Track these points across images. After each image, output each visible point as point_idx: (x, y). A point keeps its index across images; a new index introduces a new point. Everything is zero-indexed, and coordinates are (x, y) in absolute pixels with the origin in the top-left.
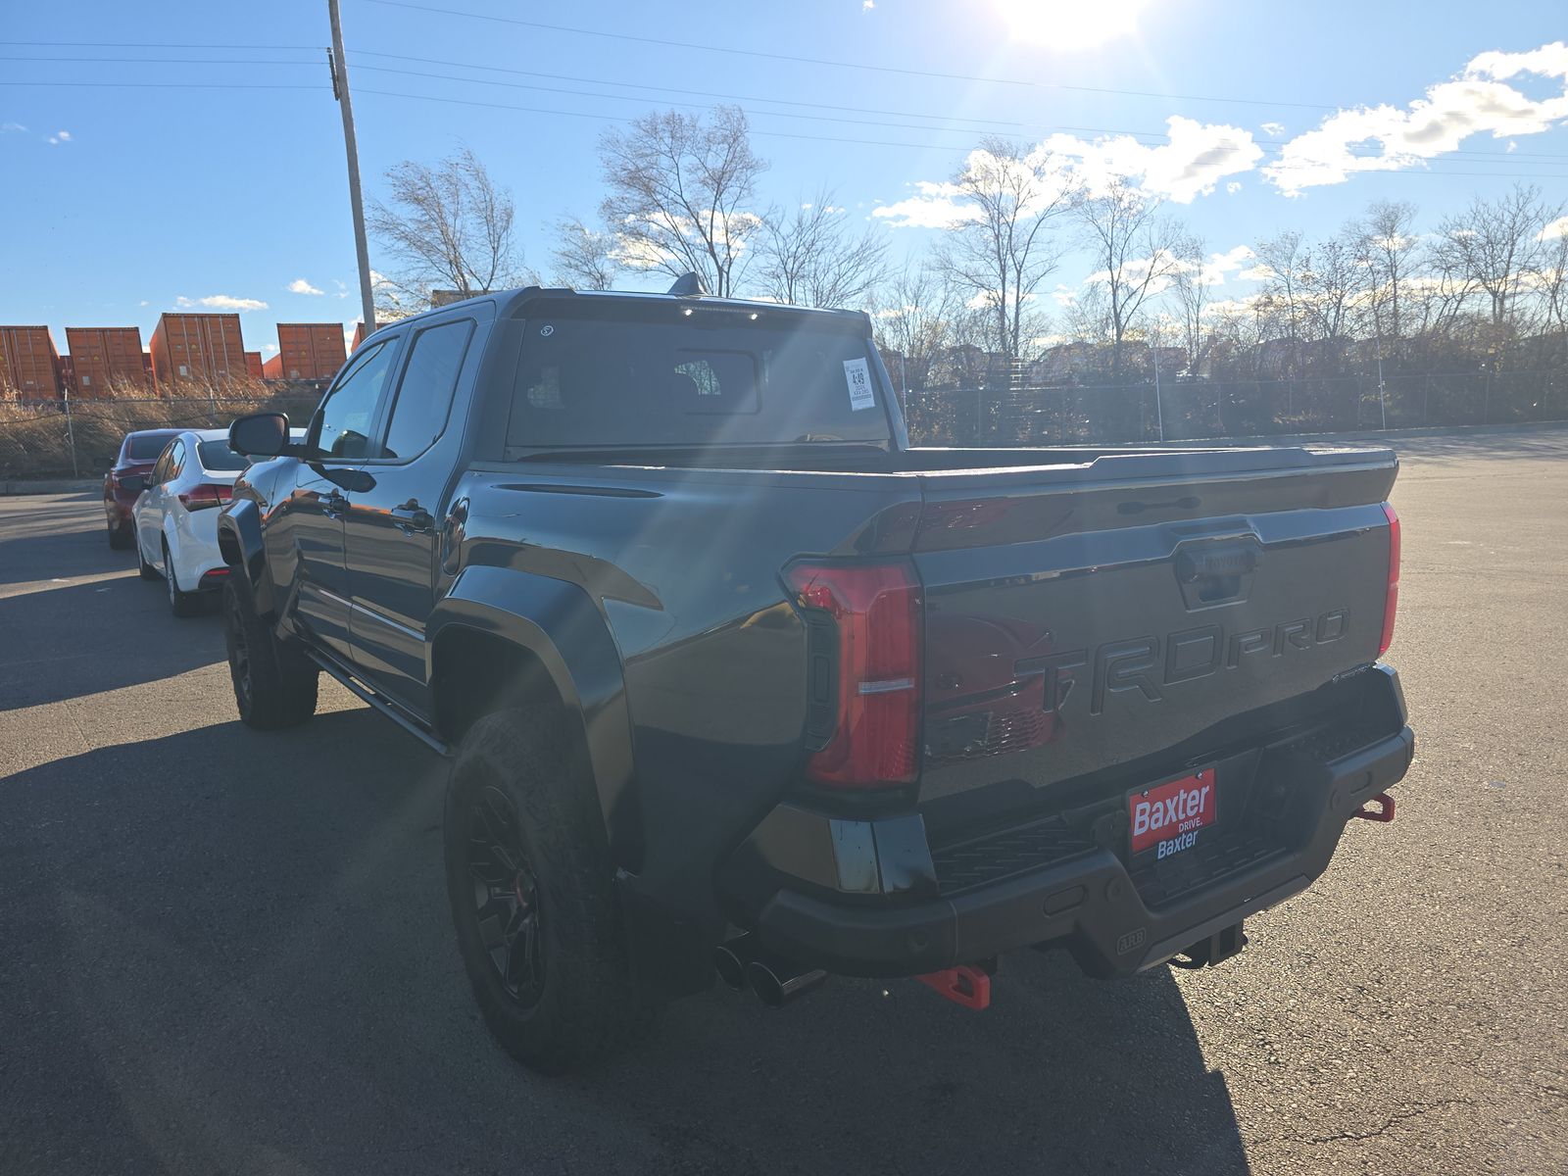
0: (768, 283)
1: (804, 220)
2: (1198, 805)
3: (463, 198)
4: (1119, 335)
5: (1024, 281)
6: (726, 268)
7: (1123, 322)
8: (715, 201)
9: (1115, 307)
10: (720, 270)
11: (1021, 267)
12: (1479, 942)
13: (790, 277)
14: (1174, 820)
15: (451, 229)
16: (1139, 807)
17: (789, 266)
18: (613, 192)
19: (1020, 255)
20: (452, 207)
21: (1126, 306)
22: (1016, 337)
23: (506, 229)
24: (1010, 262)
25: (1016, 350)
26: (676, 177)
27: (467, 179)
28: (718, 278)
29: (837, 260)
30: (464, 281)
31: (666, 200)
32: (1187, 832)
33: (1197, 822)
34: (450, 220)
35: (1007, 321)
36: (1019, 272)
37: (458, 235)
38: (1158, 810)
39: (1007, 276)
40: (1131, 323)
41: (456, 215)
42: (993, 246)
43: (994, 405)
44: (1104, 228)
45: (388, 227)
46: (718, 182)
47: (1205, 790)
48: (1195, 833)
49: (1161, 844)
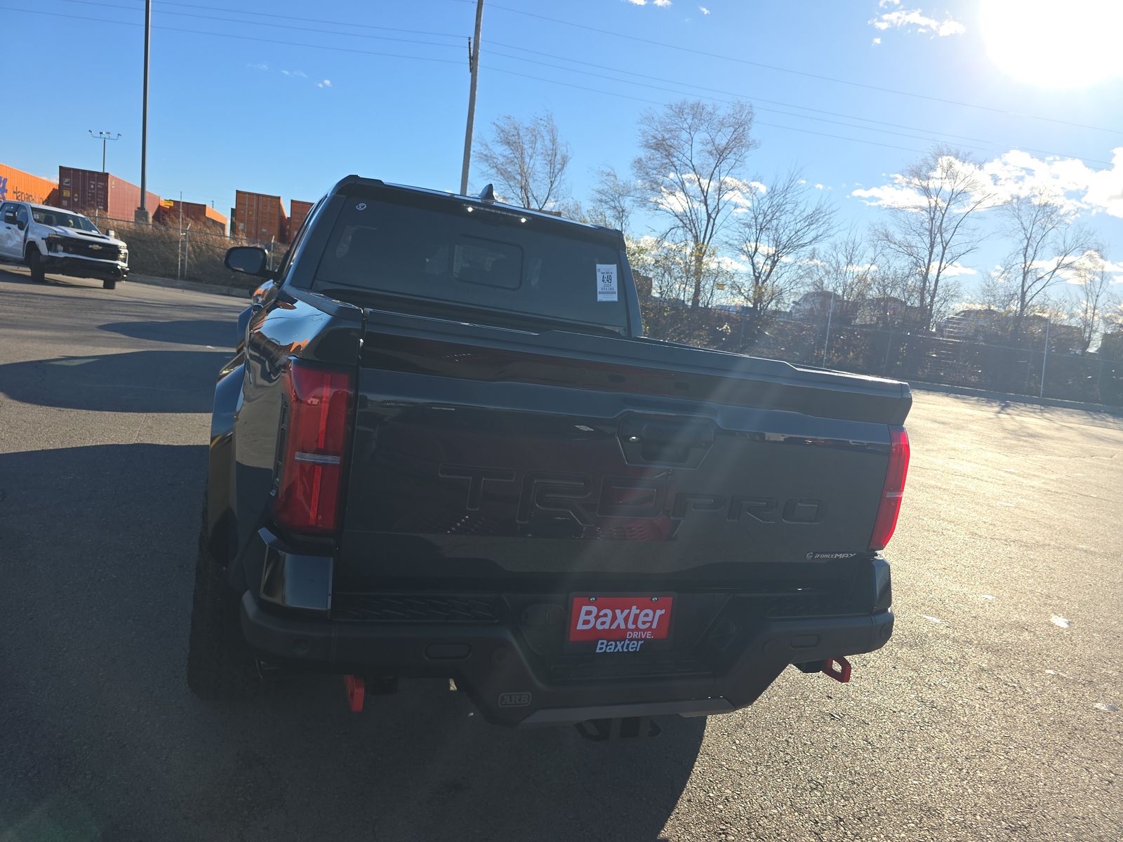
0: (741, 231)
1: (778, 187)
2: (652, 622)
3: (539, 145)
4: (1022, 310)
5: (948, 256)
6: (713, 216)
7: (1027, 299)
8: (715, 167)
9: (1023, 286)
10: (709, 216)
11: (947, 245)
12: (978, 817)
13: (759, 228)
14: (623, 627)
15: (526, 167)
16: (585, 609)
17: (760, 219)
18: (643, 153)
19: (947, 236)
20: (530, 151)
21: (1032, 287)
22: (933, 297)
23: (561, 170)
24: (939, 240)
25: (931, 306)
26: (690, 148)
27: (545, 133)
28: (706, 222)
29: (795, 219)
30: (528, 201)
31: (679, 162)
32: (631, 640)
33: (649, 635)
34: (527, 160)
35: (928, 284)
36: (944, 249)
37: (530, 170)
38: (605, 615)
39: (935, 250)
40: (1034, 302)
41: (531, 157)
42: (927, 225)
43: (904, 345)
44: (1026, 224)
45: (487, 158)
46: (721, 154)
47: (659, 612)
48: (640, 642)
49: (600, 642)
